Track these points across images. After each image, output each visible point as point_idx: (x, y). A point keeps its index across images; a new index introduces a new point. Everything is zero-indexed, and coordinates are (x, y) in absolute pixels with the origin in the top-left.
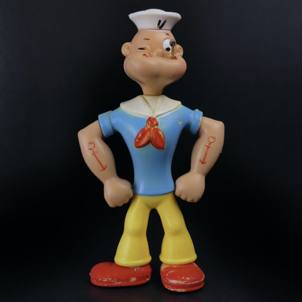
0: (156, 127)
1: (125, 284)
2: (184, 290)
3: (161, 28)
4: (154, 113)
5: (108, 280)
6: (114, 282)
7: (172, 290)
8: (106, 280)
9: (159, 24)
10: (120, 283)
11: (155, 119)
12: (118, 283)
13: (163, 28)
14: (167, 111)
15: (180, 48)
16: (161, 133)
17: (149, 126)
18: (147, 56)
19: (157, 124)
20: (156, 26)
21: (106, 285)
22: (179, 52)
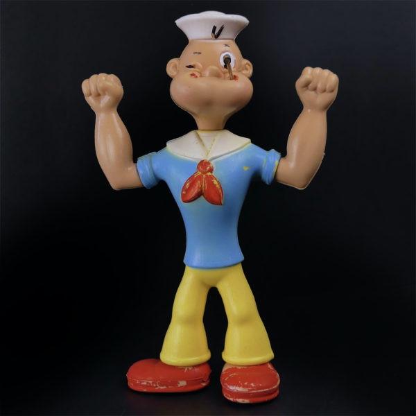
0: (209, 174)
1: (171, 389)
2: (247, 401)
3: (217, 37)
4: (208, 154)
5: (147, 383)
6: (157, 387)
7: (231, 399)
8: (145, 383)
9: (214, 32)
10: (164, 387)
11: (208, 163)
12: (162, 388)
13: (220, 37)
14: (227, 152)
15: (247, 64)
16: (215, 182)
17: (200, 173)
18: (197, 77)
19: (211, 170)
20: (210, 34)
21: (145, 390)
22: (247, 69)
